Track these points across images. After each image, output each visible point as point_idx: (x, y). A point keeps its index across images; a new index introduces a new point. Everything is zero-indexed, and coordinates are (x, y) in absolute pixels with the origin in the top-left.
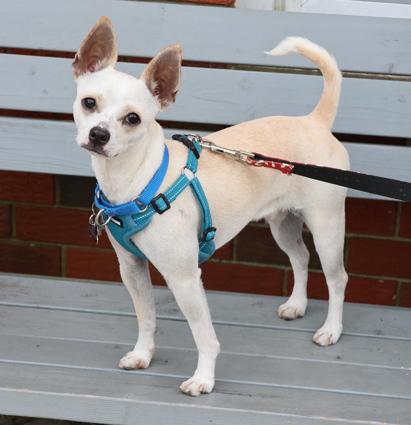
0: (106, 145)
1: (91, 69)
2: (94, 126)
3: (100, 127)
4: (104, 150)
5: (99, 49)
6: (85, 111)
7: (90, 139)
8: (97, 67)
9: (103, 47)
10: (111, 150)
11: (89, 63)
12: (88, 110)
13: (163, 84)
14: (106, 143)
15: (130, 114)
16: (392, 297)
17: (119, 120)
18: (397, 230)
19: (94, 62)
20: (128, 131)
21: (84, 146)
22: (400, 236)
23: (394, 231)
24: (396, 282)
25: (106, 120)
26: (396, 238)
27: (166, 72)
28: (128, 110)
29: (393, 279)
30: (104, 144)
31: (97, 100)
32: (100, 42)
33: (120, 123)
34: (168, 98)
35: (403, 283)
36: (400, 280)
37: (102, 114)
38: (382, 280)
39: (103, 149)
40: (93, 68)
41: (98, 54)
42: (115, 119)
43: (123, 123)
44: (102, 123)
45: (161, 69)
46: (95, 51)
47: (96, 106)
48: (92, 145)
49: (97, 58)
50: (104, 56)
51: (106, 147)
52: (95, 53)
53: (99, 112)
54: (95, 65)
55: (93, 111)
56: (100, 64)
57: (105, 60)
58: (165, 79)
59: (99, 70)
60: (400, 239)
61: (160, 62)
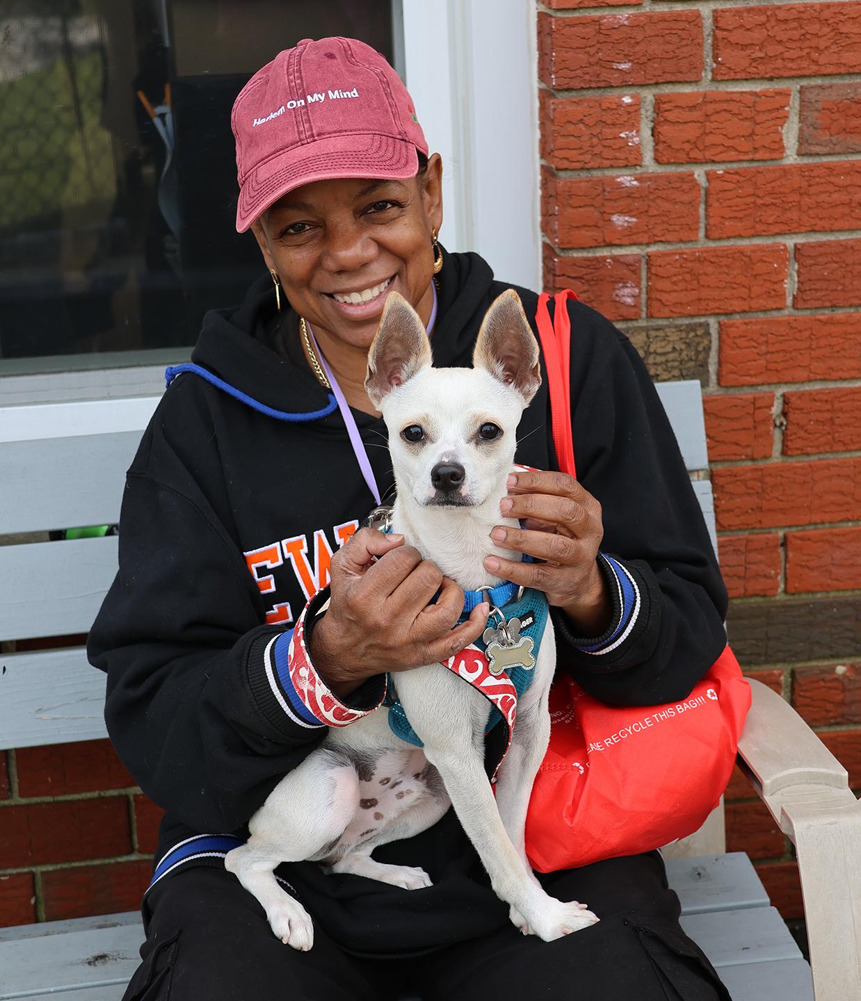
0: (463, 487)
1: (394, 382)
2: (434, 465)
3: (444, 462)
4: (463, 495)
5: (398, 346)
6: (412, 447)
7: (436, 486)
8: (403, 376)
9: (401, 341)
10: (475, 492)
11: (389, 374)
12: (417, 444)
13: (511, 363)
14: (462, 484)
15: (482, 427)
16: (30, 901)
17: (469, 441)
18: (16, 786)
19: (397, 369)
20: (488, 454)
21: (431, 502)
22: (22, 795)
23: (10, 790)
24: (33, 875)
25: (451, 448)
26: (17, 800)
27: (508, 341)
28: (477, 421)
29: (26, 870)
30: (458, 486)
31: (424, 426)
32: (395, 334)
33: (472, 446)
34: (528, 381)
35: (42, 873)
36: (38, 869)
37: (439, 442)
38: (5, 875)
39: (461, 494)
40: (399, 379)
41: (398, 355)
42: (462, 442)
43: (477, 444)
44: (445, 454)
45: (499, 340)
46: (393, 351)
47: (426, 435)
48: (442, 494)
49: (400, 361)
50: (410, 354)
51: (465, 490)
52: (393, 355)
53: (433, 442)
54: (399, 372)
55: (424, 444)
56: (407, 368)
57: (413, 359)
58: (511, 355)
59: (409, 377)
60: (23, 801)
61: (494, 329)
